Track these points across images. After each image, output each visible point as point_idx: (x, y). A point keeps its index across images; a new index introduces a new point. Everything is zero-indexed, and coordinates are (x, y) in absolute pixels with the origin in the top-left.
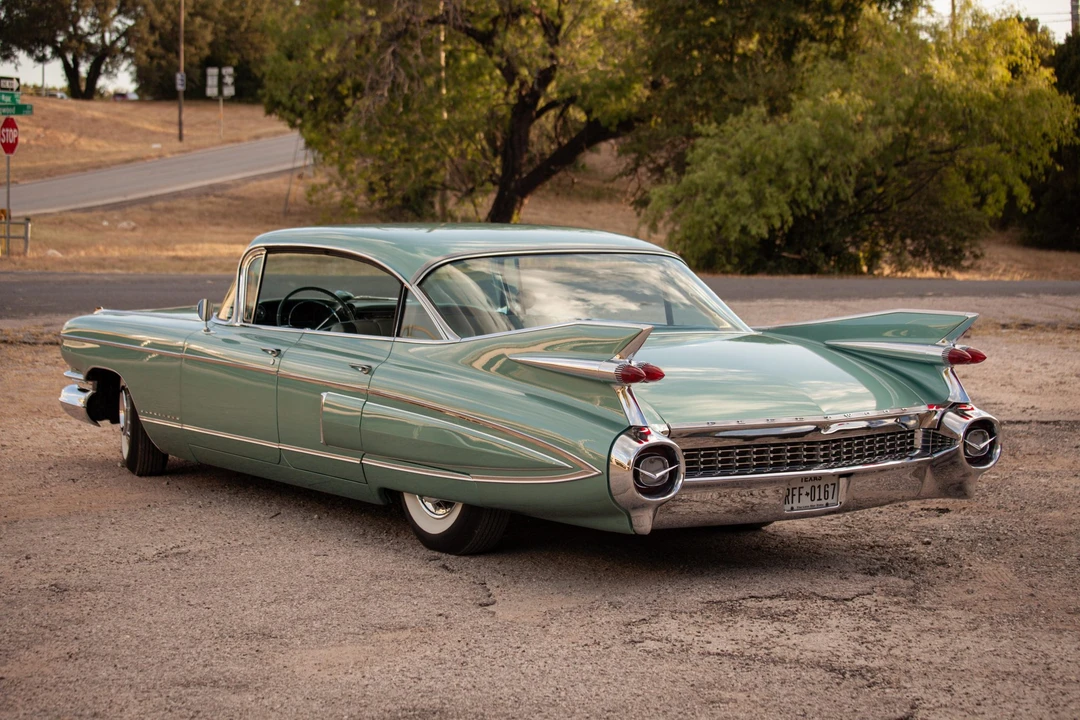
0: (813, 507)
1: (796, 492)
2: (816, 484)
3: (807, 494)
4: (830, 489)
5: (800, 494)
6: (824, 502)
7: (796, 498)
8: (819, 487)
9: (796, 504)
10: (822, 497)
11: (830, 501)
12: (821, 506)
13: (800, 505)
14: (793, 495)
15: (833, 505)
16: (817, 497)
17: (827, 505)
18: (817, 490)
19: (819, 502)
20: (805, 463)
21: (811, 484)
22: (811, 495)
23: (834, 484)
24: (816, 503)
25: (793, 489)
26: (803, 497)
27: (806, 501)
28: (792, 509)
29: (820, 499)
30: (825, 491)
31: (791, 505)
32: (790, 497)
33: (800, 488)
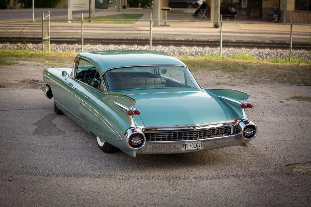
1: (186, 145)
2: (194, 143)
3: (191, 146)
4: (199, 145)
5: (188, 146)
7: (187, 147)
8: (195, 144)
10: (196, 147)
13: (188, 149)
14: (186, 146)
15: (200, 149)
16: (194, 147)
17: (197, 149)
18: (194, 145)
19: (195, 148)
21: (192, 143)
22: (192, 146)
23: (200, 143)
26: (189, 147)
29: (195, 147)
30: (197, 145)
31: (185, 149)
32: (185, 147)
33: (188, 144)
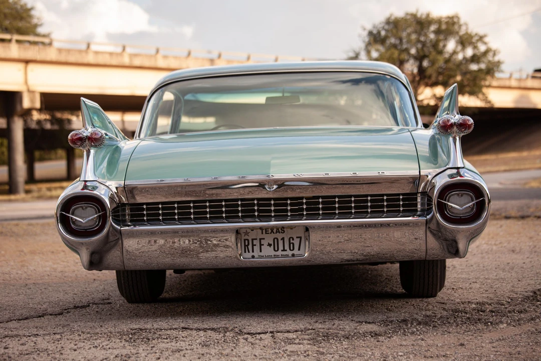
0: (276, 256)
2: (280, 236)
3: (270, 245)
4: (296, 242)
5: (261, 245)
6: (290, 253)
7: (256, 248)
8: (283, 239)
9: (256, 253)
10: (287, 247)
11: (296, 252)
12: (288, 256)
13: (262, 254)
14: (253, 245)
15: (300, 255)
16: (281, 248)
17: (293, 255)
18: (281, 243)
19: (284, 253)
21: (273, 236)
22: (275, 245)
23: (301, 238)
24: (280, 253)
25: (253, 240)
26: (265, 248)
27: (268, 251)
28: (253, 257)
29: (284, 250)
30: (290, 244)
31: (251, 254)
32: (250, 247)
33: (260, 239)
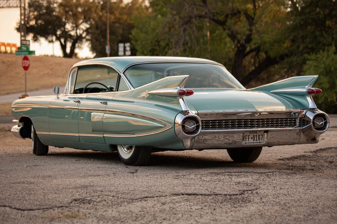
0: (254, 143)
1: (247, 137)
2: (255, 134)
3: (252, 138)
4: (261, 137)
5: (249, 138)
6: (258, 141)
7: (247, 139)
8: (256, 136)
9: (247, 141)
10: (258, 139)
11: (261, 141)
12: (257, 143)
13: (249, 142)
14: (246, 138)
15: (262, 142)
16: (255, 139)
17: (260, 142)
18: (256, 137)
19: (257, 141)
20: (250, 126)
21: (253, 134)
23: (262, 135)
24: (255, 141)
25: (246, 136)
27: (251, 140)
28: (246, 143)
29: (257, 140)
30: (259, 138)
31: (245, 142)
32: (245, 139)
33: (249, 136)
